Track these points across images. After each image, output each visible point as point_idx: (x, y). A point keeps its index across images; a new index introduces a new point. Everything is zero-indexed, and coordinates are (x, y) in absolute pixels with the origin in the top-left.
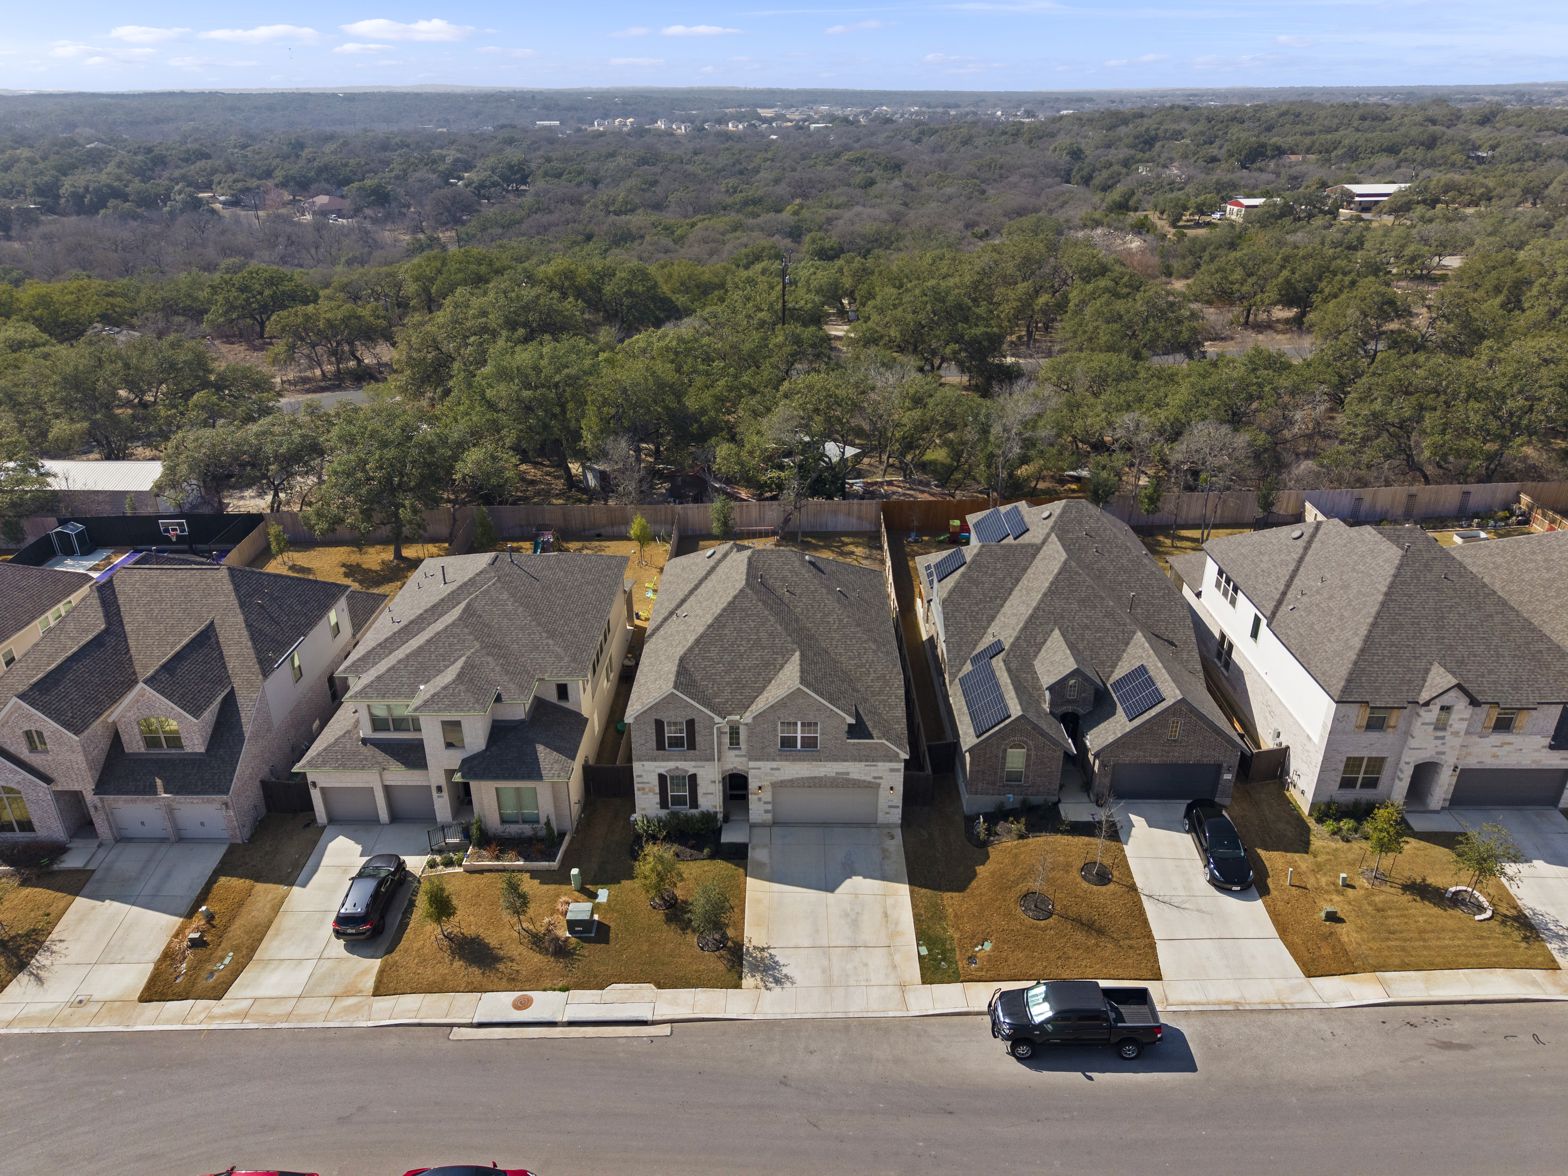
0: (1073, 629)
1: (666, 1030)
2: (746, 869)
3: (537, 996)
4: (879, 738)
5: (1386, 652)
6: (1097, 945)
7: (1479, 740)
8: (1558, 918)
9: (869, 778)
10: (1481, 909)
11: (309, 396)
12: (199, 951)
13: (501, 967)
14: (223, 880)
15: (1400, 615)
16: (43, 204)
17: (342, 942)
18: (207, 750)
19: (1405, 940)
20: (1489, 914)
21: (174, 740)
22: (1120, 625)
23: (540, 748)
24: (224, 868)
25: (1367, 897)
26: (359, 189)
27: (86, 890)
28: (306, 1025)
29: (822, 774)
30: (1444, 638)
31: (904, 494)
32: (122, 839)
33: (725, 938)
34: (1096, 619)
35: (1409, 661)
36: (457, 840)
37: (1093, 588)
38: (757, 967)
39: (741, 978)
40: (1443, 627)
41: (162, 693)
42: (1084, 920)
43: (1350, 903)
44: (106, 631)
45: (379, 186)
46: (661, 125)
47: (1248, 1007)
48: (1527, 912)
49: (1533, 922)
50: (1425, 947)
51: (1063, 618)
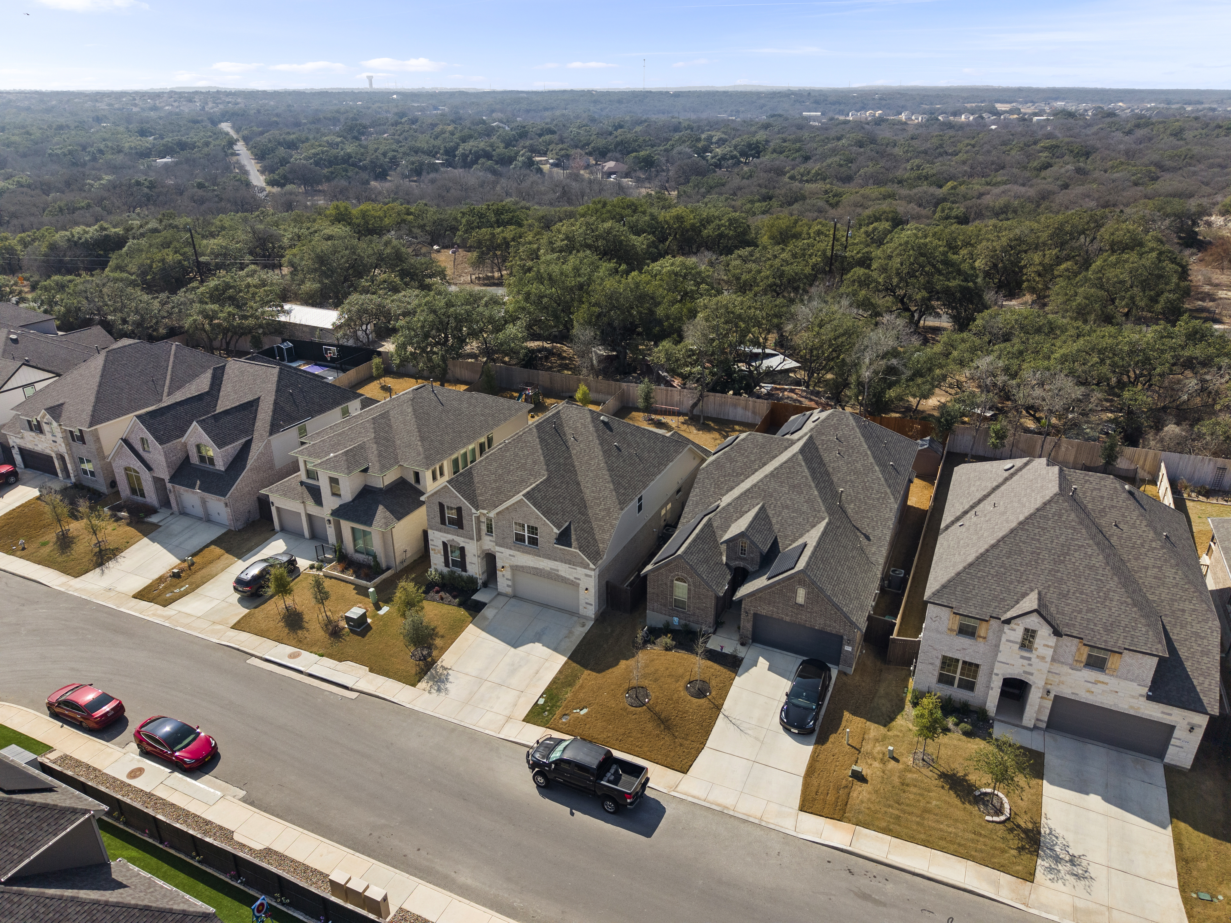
0: (775, 506)
1: (354, 695)
2: (474, 618)
3: (305, 654)
4: (575, 548)
5: (992, 571)
6: (658, 736)
7: (1070, 671)
8: (1071, 844)
9: (572, 578)
10: (999, 811)
11: (484, 288)
12: (174, 580)
13: (300, 632)
14: (213, 547)
15: (1024, 543)
16: (447, 160)
17: (238, 596)
18: (226, 470)
19: (904, 812)
20: (1002, 818)
21: (211, 460)
22: (815, 510)
23: (381, 508)
24: (217, 542)
25: (901, 771)
26: (635, 157)
27: (150, 536)
28: (189, 632)
29: (541, 567)
30: (1058, 571)
31: (797, 400)
32: (183, 513)
33: (430, 655)
34: (798, 502)
35: (1011, 583)
36: (331, 557)
37: (807, 478)
38: (434, 677)
39: (419, 681)
40: (1063, 562)
41: (205, 430)
42: (663, 716)
43: (884, 772)
44: (207, 393)
45: (649, 156)
46: (903, 117)
47: (731, 813)
48: (1044, 830)
49: (1042, 839)
50: (918, 823)
51: (771, 496)
